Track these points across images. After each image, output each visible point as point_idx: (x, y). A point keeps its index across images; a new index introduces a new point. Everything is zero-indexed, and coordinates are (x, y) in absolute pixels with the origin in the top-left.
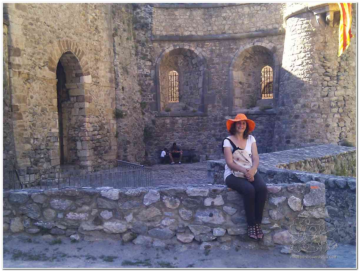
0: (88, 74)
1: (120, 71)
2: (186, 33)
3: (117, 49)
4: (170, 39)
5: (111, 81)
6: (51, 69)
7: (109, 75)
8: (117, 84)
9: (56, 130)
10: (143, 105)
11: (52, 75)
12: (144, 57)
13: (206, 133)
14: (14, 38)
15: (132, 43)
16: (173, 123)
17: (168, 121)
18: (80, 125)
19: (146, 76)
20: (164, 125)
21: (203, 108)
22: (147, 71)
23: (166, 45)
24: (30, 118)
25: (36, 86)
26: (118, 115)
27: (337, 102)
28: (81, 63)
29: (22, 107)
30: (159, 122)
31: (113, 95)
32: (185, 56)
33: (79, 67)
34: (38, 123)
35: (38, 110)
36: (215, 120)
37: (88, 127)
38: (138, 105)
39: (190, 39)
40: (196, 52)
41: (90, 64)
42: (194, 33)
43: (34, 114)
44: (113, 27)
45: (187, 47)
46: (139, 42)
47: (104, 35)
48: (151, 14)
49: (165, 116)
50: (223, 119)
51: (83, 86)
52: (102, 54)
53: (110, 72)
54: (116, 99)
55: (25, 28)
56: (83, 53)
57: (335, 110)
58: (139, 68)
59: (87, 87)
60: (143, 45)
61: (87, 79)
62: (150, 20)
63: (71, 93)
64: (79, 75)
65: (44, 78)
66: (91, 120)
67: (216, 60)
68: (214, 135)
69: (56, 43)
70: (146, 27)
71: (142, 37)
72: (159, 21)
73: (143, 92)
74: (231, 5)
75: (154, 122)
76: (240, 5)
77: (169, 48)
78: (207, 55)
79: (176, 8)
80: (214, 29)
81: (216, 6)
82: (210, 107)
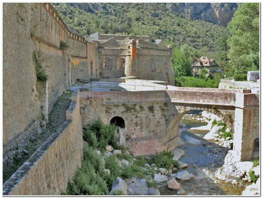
1: (97, 62)
4: (105, 55)
6: (90, 64)
8: (96, 65)
9: (90, 73)
12: (100, 59)
14: (88, 60)
15: (98, 56)
22: (100, 61)
25: (89, 67)
26: (96, 70)
37: (93, 73)
39: (109, 55)
40: (110, 58)
41: (93, 62)
43: (89, 71)
44: (96, 54)
45: (108, 57)
47: (95, 56)
48: (101, 50)
49: (104, 70)
54: (96, 67)
55: (89, 58)
56: (93, 60)
57: (134, 71)
61: (93, 64)
63: (92, 67)
66: (93, 71)
67: (114, 59)
69: (91, 60)
70: (100, 53)
71: (100, 55)
72: (103, 52)
73: (100, 65)
74: (117, 49)
75: (102, 71)
76: (119, 49)
77: (105, 57)
78: (112, 58)
79: (106, 49)
80: (114, 53)
81: (114, 49)
82: (112, 69)
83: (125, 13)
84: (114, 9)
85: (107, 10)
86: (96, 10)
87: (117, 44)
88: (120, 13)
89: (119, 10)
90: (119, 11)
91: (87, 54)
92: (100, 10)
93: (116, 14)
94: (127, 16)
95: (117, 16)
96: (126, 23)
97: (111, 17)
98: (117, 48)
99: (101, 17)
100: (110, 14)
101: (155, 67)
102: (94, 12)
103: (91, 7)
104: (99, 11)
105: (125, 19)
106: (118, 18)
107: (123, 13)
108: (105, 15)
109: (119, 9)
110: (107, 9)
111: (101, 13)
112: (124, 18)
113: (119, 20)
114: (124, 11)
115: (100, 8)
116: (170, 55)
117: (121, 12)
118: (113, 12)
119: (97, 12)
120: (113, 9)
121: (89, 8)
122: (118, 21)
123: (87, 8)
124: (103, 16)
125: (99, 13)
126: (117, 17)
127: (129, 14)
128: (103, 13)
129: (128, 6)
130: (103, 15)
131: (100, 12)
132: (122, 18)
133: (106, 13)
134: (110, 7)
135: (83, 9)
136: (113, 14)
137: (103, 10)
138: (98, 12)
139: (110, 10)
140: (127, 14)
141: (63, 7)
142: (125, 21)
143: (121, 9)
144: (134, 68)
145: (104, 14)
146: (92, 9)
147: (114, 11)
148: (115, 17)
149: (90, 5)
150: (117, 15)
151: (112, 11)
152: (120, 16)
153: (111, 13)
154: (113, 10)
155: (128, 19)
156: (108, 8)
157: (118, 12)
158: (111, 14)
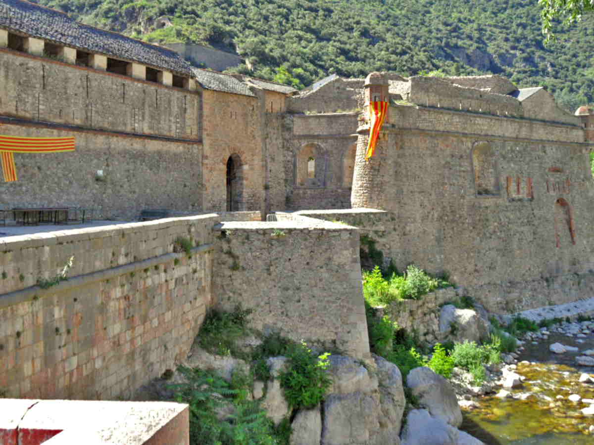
0: (246, 164)
1: (269, 160)
2: (316, 134)
3: (268, 146)
4: (305, 137)
5: (263, 166)
6: (224, 164)
7: (261, 163)
8: (266, 169)
9: (225, 197)
10: (286, 180)
11: (224, 168)
12: (288, 149)
13: (326, 201)
14: (205, 151)
15: (280, 141)
16: (304, 193)
17: (301, 192)
18: (241, 194)
19: (288, 161)
20: (298, 194)
21: (325, 184)
22: (289, 158)
23: (302, 141)
24: (211, 190)
25: (215, 173)
26: (266, 188)
27: (377, 184)
28: (242, 158)
29: (207, 184)
30: (296, 192)
31: (264, 175)
32: (316, 148)
33: (241, 161)
34: (216, 193)
35: (216, 186)
36: (332, 192)
37: (245, 195)
38: (282, 181)
39: (318, 137)
40: (322, 146)
41: (248, 158)
42: (321, 133)
43: (213, 188)
44: (265, 133)
45: (316, 143)
46: (285, 139)
47: (259, 139)
48: (293, 121)
49: (299, 189)
50: (336, 191)
51: (242, 172)
52: (257, 151)
53: (262, 161)
54: (266, 177)
55: (211, 145)
56: (244, 153)
57: (376, 189)
58: (285, 156)
59: (245, 172)
60: (288, 141)
61: (246, 167)
62: (292, 126)
63: (237, 175)
64: (241, 165)
65: (220, 170)
66: (248, 191)
67: (335, 151)
68: (331, 202)
69: (227, 150)
70: (289, 129)
71: (287, 136)
72: (298, 126)
73: (286, 172)
74: (344, 116)
75: (292, 192)
76: (350, 116)
77: (304, 143)
78: (329, 148)
79: (310, 117)
80: (334, 131)
81: (335, 116)
82: (328, 183)
83: (580, 70)
84: (552, 61)
85: (536, 66)
86: (509, 66)
87: (348, 98)
88: (568, 70)
89: (565, 64)
90: (566, 67)
91: (200, 129)
92: (517, 65)
93: (557, 72)
94: (583, 75)
95: (560, 78)
96: (581, 91)
97: (544, 81)
98: (344, 113)
99: (520, 82)
100: (541, 73)
101: (497, 179)
102: (504, 71)
103: (497, 61)
104: (516, 67)
105: (579, 84)
106: (562, 83)
107: (574, 71)
108: (530, 76)
109: (566, 60)
110: (536, 62)
111: (519, 72)
112: (576, 82)
113: (564, 87)
114: (578, 65)
115: (517, 62)
116: (581, 140)
117: (570, 68)
118: (550, 69)
119: (509, 69)
120: (548, 61)
121: (491, 62)
122: (562, 90)
123: (487, 62)
124: (525, 80)
125: (515, 73)
126: (558, 80)
127: (589, 71)
128: (525, 72)
129: (587, 54)
130: (525, 77)
131: (517, 69)
132: (572, 82)
133: (532, 71)
134: (543, 59)
135: (476, 66)
136: (548, 73)
137: (525, 66)
138: (512, 70)
139: (541, 65)
140: (586, 73)
141: (415, 59)
142: (579, 87)
143: (569, 61)
144: (379, 179)
145: (528, 74)
146: (499, 65)
147: (553, 65)
148: (554, 80)
149: (494, 56)
150: (559, 75)
151: (546, 66)
152: (566, 76)
153: (544, 71)
154: (548, 65)
155: (587, 82)
156: (537, 60)
157: (562, 68)
158: (545, 73)
